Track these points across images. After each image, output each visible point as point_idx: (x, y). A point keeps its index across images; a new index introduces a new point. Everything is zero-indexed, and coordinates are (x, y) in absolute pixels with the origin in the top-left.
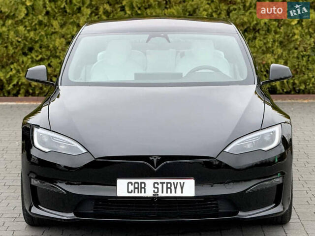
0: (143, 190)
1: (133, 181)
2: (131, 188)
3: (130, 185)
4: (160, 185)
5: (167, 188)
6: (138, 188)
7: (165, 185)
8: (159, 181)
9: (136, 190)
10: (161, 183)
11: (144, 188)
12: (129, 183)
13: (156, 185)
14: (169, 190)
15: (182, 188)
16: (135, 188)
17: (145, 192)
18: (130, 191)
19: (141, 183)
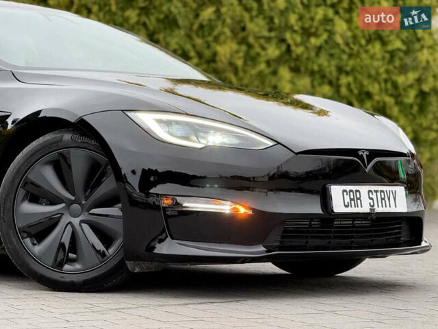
0: (359, 201)
1: (348, 188)
2: (347, 199)
3: (345, 193)
4: (374, 194)
5: (382, 199)
6: (354, 199)
7: (379, 194)
8: (373, 188)
9: (353, 202)
10: (375, 191)
11: (359, 199)
12: (343, 191)
13: (371, 196)
14: (383, 201)
15: (395, 199)
16: (351, 200)
17: (361, 207)
18: (346, 204)
19: (357, 191)
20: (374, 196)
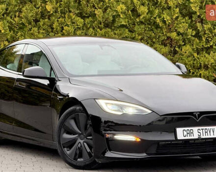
0: (192, 134)
1: (186, 129)
2: (185, 133)
4: (201, 130)
6: (189, 133)
7: (204, 130)
8: (200, 128)
9: (188, 135)
12: (183, 130)
13: (199, 131)
16: (187, 133)
17: (193, 136)
19: (191, 130)
20: (201, 131)
